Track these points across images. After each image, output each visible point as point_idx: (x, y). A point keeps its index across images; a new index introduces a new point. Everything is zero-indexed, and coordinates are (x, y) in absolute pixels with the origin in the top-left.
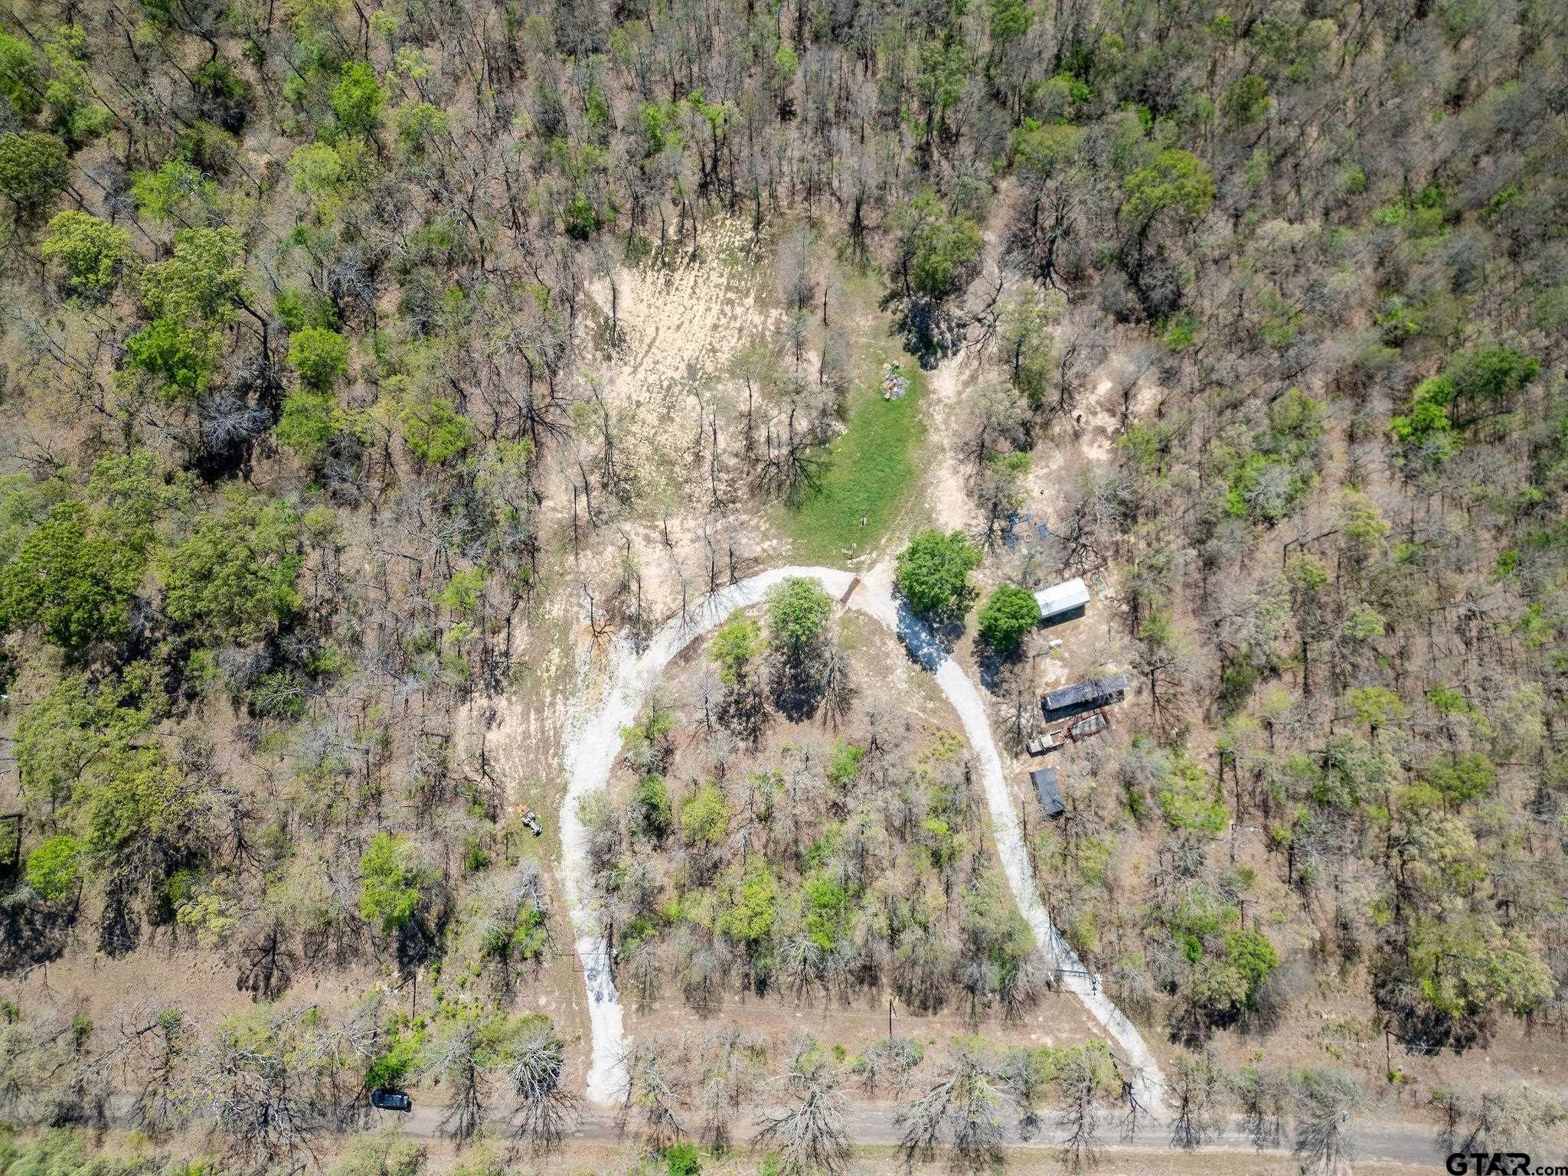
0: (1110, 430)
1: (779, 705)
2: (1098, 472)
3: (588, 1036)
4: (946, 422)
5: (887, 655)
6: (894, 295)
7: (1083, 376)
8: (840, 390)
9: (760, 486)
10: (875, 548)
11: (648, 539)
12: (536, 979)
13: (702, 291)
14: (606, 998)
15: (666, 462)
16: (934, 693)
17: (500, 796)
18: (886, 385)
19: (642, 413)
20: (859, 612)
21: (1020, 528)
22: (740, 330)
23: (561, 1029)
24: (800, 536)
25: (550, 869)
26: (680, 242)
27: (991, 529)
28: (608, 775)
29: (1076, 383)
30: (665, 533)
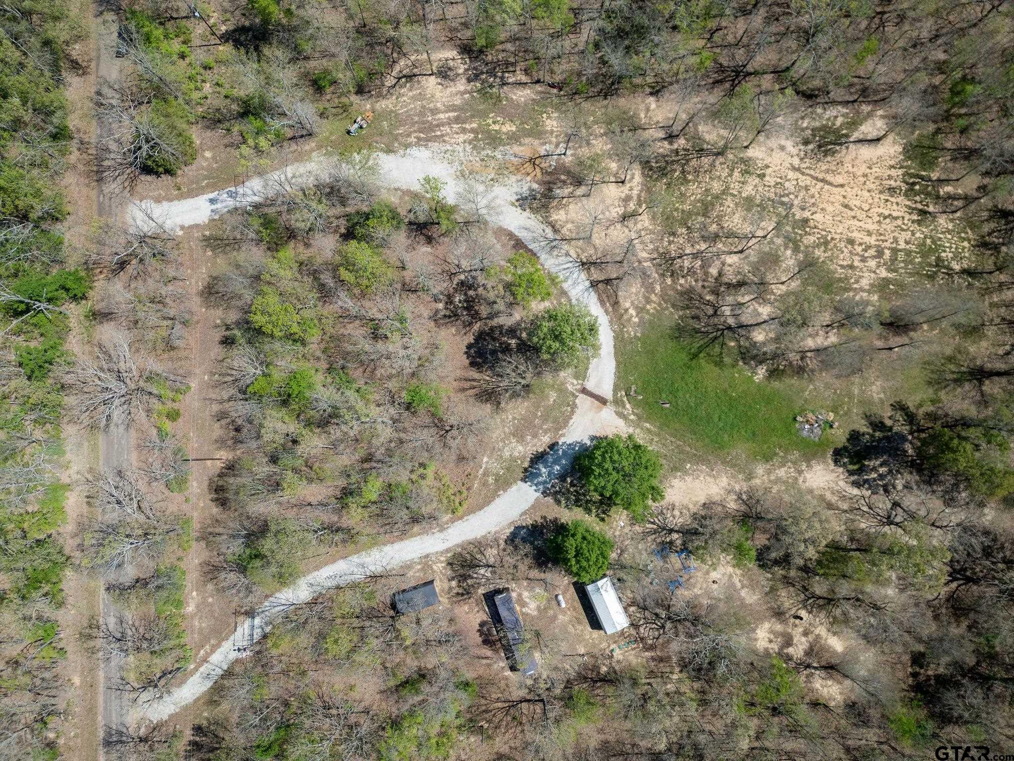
0: (791, 650)
1: (480, 337)
2: (743, 640)
3: (181, 197)
4: (778, 480)
5: (535, 436)
6: (911, 418)
7: (846, 620)
8: (800, 371)
9: (691, 299)
10: (639, 418)
11: (627, 199)
12: (226, 146)
13: (888, 225)
14: (214, 207)
15: (706, 208)
16: (503, 483)
17: (380, 96)
18: (810, 416)
19: (753, 181)
20: (574, 406)
21: (675, 560)
22: (851, 267)
23: (186, 173)
24: (644, 343)
25: (319, 147)
26: (938, 197)
27: (671, 531)
28: (404, 188)
29: (838, 612)
30: (634, 214)
